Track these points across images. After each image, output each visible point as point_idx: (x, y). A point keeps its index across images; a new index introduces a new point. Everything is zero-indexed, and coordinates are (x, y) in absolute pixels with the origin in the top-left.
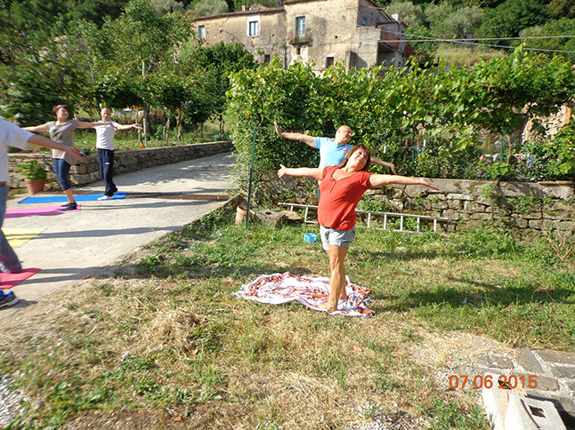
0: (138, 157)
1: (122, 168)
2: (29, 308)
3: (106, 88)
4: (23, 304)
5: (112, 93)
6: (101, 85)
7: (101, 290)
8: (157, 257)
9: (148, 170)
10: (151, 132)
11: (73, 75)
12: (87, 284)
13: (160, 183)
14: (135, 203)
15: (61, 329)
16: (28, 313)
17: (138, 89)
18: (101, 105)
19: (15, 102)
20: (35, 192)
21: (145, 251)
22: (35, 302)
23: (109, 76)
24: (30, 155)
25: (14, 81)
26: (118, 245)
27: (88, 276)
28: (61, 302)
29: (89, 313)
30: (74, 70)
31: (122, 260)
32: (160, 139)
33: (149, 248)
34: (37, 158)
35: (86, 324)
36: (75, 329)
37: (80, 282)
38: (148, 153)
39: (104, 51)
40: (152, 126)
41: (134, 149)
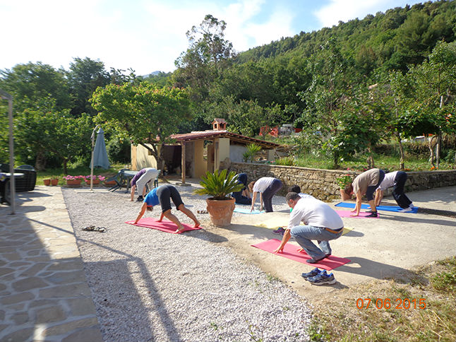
0: (430, 177)
1: (414, 187)
2: (342, 291)
3: (407, 121)
4: (338, 286)
5: (412, 124)
6: (403, 118)
7: (400, 294)
9: (440, 190)
10: (442, 156)
11: (383, 113)
12: (387, 284)
13: (452, 202)
15: (367, 318)
16: (341, 296)
17: (435, 119)
18: (400, 134)
19: (341, 134)
20: (346, 199)
21: (440, 266)
22: (347, 287)
23: (409, 111)
24: (345, 172)
25: (342, 120)
26: (414, 255)
28: (366, 293)
29: (390, 312)
30: (383, 109)
31: (417, 270)
32: (450, 162)
33: (444, 264)
34: (350, 174)
35: (388, 321)
36: (378, 322)
37: (382, 281)
38: (440, 174)
39: (406, 92)
40: (443, 150)
41: (425, 171)
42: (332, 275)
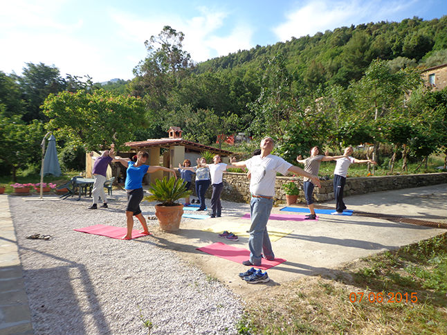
0: (366, 183)
1: (352, 191)
2: (274, 288)
3: (346, 131)
4: (271, 283)
5: (350, 134)
6: (343, 129)
7: (324, 288)
8: (373, 271)
9: (373, 194)
10: (379, 163)
11: (324, 123)
12: (315, 280)
13: (383, 206)
14: (359, 221)
15: (292, 311)
16: (274, 291)
17: (370, 130)
18: (341, 143)
19: (286, 143)
20: (290, 204)
21: (363, 263)
22: (279, 285)
23: (349, 122)
24: (291, 178)
25: (288, 130)
26: (342, 253)
27: (316, 273)
28: (295, 289)
29: (313, 304)
30: (325, 120)
31: (343, 266)
32: (386, 169)
33: (367, 261)
34: (295, 180)
35: (310, 313)
36: (301, 314)
37: (310, 277)
38: (375, 180)
39: (346, 104)
40: (380, 158)
41: (363, 177)
42: (266, 274)
